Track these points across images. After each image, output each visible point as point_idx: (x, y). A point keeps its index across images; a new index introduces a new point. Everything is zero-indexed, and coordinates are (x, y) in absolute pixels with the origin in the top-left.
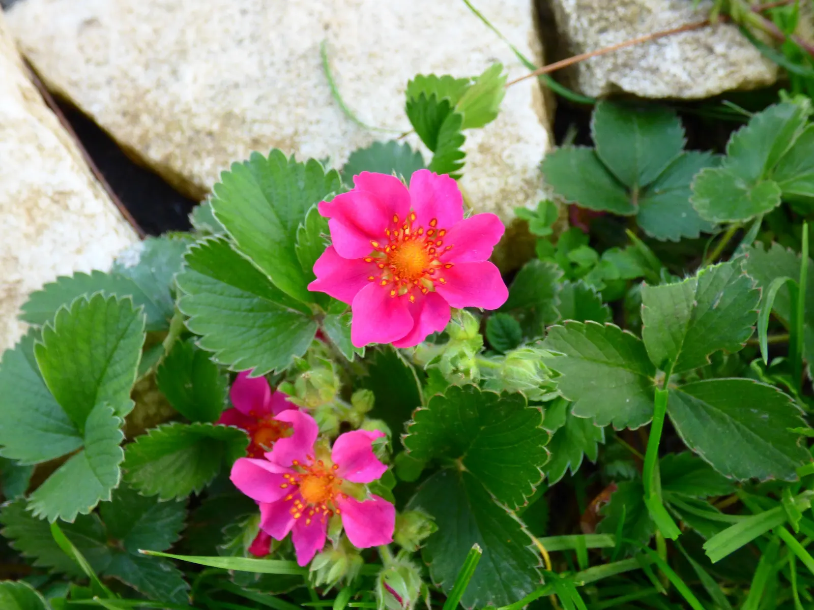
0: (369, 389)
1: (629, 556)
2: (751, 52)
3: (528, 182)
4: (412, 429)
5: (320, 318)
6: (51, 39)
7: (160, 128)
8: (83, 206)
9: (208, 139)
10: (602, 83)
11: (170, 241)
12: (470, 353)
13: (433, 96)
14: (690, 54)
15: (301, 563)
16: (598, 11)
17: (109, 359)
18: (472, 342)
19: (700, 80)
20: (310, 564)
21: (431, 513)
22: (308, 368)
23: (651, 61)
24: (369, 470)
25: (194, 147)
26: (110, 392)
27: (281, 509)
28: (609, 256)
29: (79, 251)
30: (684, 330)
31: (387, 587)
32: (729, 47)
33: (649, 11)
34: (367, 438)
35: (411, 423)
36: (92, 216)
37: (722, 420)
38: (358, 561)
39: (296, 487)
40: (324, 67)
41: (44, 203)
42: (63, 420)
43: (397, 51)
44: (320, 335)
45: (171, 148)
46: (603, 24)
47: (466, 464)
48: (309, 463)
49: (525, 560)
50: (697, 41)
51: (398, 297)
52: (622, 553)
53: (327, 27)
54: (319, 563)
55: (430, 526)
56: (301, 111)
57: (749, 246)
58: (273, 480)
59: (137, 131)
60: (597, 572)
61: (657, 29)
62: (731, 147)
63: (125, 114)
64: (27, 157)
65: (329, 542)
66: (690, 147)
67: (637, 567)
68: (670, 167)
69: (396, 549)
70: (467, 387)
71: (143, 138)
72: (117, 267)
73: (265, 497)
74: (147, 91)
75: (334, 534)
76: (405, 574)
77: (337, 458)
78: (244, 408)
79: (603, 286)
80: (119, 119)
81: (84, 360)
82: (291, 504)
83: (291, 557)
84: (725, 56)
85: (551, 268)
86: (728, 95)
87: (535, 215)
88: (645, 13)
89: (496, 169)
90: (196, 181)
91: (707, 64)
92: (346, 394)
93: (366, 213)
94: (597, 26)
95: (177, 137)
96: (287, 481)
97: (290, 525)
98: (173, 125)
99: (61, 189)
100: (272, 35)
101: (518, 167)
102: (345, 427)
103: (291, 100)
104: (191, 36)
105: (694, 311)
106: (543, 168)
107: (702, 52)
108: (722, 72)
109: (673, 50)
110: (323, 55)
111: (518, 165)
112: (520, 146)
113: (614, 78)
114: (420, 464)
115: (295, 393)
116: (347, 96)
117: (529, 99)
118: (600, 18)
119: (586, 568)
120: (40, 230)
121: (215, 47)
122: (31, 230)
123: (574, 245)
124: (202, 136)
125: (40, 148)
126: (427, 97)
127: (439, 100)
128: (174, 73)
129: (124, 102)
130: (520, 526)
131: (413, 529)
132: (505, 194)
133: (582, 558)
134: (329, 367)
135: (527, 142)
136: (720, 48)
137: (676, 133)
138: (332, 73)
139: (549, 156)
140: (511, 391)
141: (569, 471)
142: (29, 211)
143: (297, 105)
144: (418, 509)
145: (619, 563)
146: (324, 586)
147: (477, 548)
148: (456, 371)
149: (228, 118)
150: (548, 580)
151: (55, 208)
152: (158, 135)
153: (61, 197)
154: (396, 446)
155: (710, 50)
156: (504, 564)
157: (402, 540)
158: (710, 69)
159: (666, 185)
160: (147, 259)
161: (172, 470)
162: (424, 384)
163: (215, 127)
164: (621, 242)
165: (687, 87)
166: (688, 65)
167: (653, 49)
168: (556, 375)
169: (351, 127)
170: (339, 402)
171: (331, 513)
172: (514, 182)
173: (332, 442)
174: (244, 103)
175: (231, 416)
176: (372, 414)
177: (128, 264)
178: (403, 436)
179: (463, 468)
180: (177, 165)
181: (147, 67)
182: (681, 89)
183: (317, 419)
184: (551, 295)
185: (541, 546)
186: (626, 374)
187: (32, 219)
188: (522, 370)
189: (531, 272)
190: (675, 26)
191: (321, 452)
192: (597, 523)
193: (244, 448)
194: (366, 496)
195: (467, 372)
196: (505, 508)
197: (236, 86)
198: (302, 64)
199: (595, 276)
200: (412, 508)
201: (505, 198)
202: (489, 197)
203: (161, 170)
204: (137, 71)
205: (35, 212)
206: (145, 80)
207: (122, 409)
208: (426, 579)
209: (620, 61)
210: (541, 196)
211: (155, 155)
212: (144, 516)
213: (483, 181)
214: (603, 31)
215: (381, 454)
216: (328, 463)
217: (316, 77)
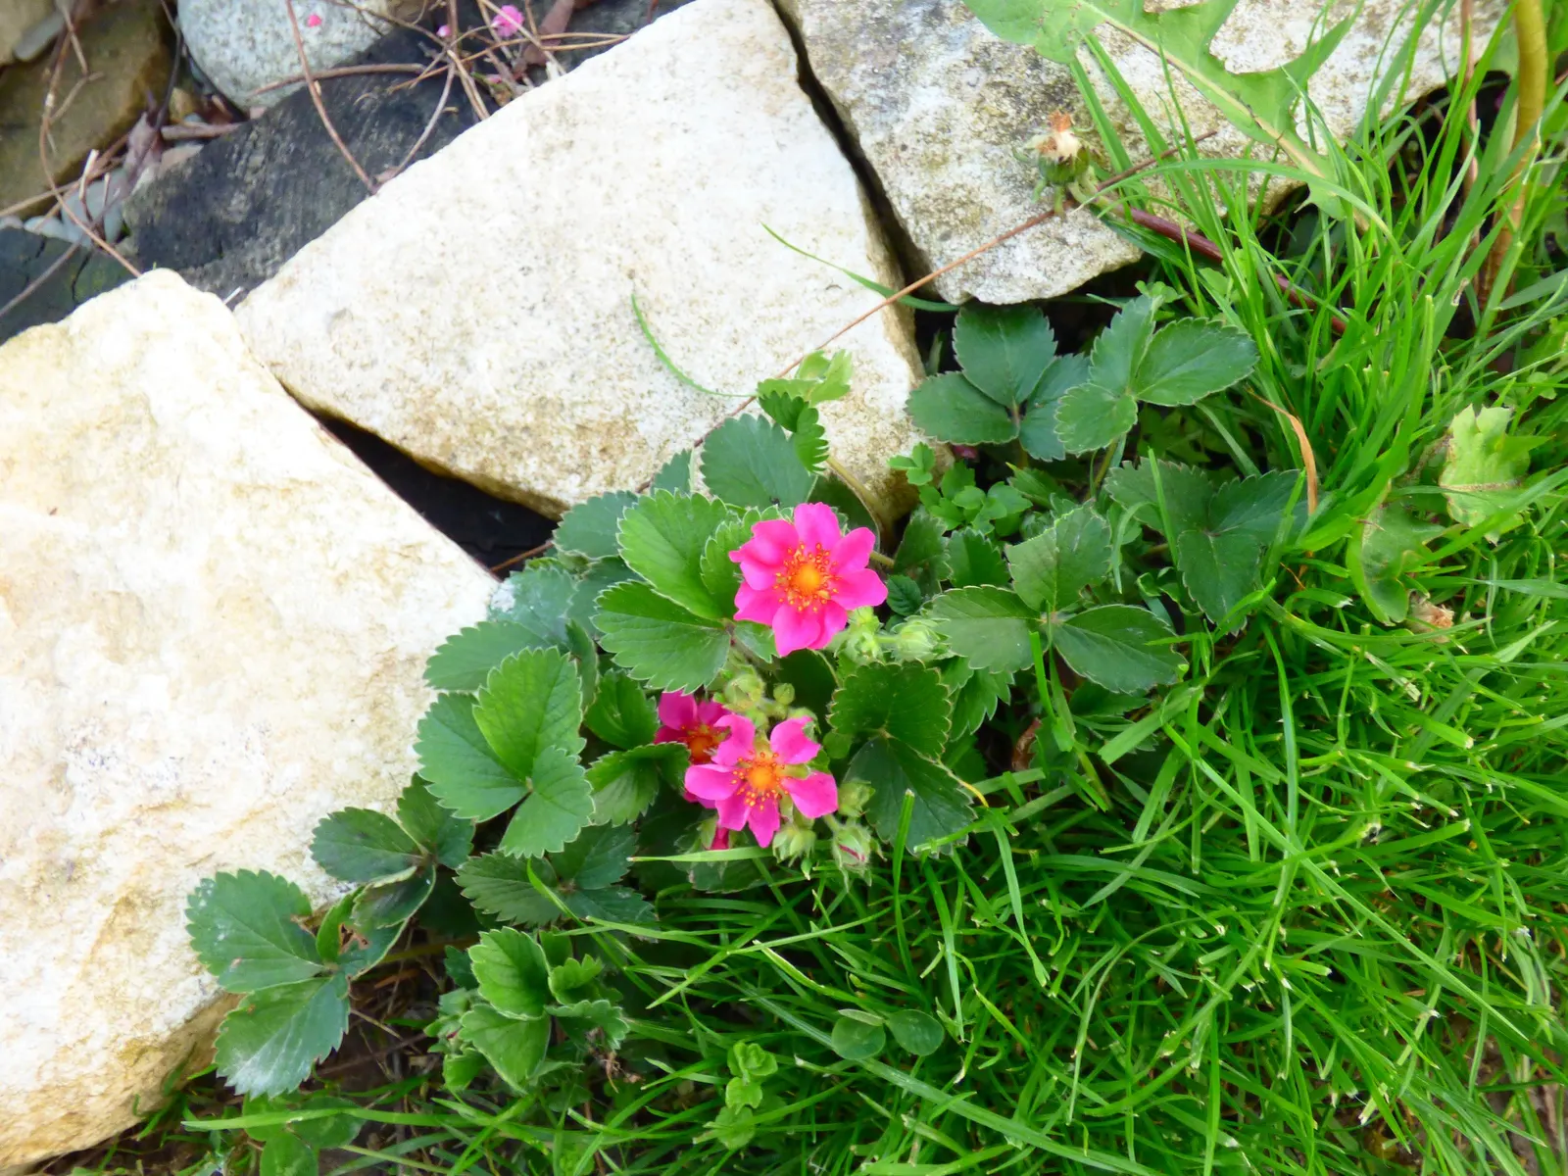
0: (788, 682)
1: (1062, 784)
2: (1106, 234)
3: (897, 426)
4: (834, 709)
5: (731, 629)
6: (298, 345)
7: (463, 431)
8: (437, 556)
9: (524, 436)
10: (957, 294)
11: (535, 572)
12: (869, 636)
13: (786, 394)
14: (1043, 251)
15: (763, 845)
16: (937, 215)
17: (545, 706)
18: (870, 625)
19: (1058, 277)
20: (771, 845)
21: (866, 779)
22: (732, 677)
23: (1001, 267)
24: (804, 752)
25: (510, 448)
26: (554, 736)
27: (736, 803)
28: (997, 491)
29: (448, 605)
30: (1055, 574)
31: (841, 847)
32: (1082, 234)
33: (990, 210)
34: (797, 725)
35: (833, 704)
36: (451, 564)
37: (1104, 643)
38: (811, 836)
39: (744, 781)
40: (641, 324)
41: (393, 560)
42: (501, 774)
43: (721, 293)
44: (733, 643)
45: (483, 454)
46: (944, 229)
47: (891, 732)
48: (751, 757)
49: (955, 800)
50: (1047, 234)
51: (805, 610)
52: (1054, 783)
53: (631, 275)
54: (779, 841)
55: (867, 790)
56: (626, 383)
57: (1117, 468)
58: (723, 779)
59: (436, 440)
60: (1036, 805)
61: (1002, 230)
62: (1095, 355)
63: (416, 422)
64: (358, 514)
65: (783, 821)
66: (1061, 351)
67: (1071, 792)
68: (1044, 377)
69: (843, 819)
70: (873, 664)
71: (445, 446)
72: (495, 613)
73: (718, 796)
74: (436, 391)
75: (788, 812)
76: (855, 833)
77: (775, 748)
78: (675, 724)
79: (992, 528)
80: (409, 429)
81: (521, 713)
82: (743, 796)
83: (753, 842)
84: (1079, 245)
85: (935, 521)
86: (1089, 286)
87: (910, 462)
88: (986, 213)
89: (861, 415)
90: (523, 487)
91: (1062, 258)
92: (769, 694)
93: (766, 550)
94: (939, 232)
95: (487, 439)
96: (736, 777)
97: (746, 814)
98: (477, 426)
99: (409, 542)
100: (569, 295)
101: (883, 412)
102: (774, 721)
103: (611, 372)
104: (469, 311)
105: (1058, 556)
106: (910, 409)
107: (1056, 245)
108: (1079, 264)
109: (1023, 249)
110: (636, 310)
111: (883, 406)
112: (882, 385)
113: (967, 288)
114: (848, 741)
115: (727, 701)
116: (676, 357)
117: (881, 328)
118: (940, 223)
119: (1024, 804)
120: (398, 592)
121: (503, 321)
122: (388, 592)
123: (959, 486)
124: (517, 433)
125: (368, 501)
126: (780, 395)
127: (792, 397)
128: (463, 362)
129: (410, 408)
130: (945, 773)
131: (854, 796)
132: (876, 443)
133: (1017, 794)
134: (750, 672)
135: (888, 381)
136: (1072, 239)
137: (1044, 336)
138: (652, 331)
139: (914, 392)
140: (909, 660)
141: (986, 717)
142: (379, 572)
143: (621, 377)
144: (855, 779)
145: (1055, 792)
146: (787, 860)
147: (910, 793)
148: (861, 654)
149: (542, 404)
150: (982, 814)
151: (406, 564)
152: (462, 441)
153: (410, 551)
154: (824, 727)
155: (1064, 242)
156: (941, 810)
157: (846, 810)
158: (1066, 263)
159: (1045, 397)
160: (521, 596)
161: (616, 797)
162: (836, 666)
163: (530, 419)
164: (1004, 475)
165: (1045, 287)
166: (1042, 264)
167: (1002, 252)
168: (943, 638)
169: (689, 393)
170: (766, 701)
171: (780, 797)
172: (884, 427)
173: (769, 735)
174: (556, 383)
175: (667, 734)
176: (796, 704)
177: (505, 608)
178: (829, 716)
179: (888, 735)
180: (496, 472)
181: (425, 360)
182: (1040, 291)
183: (749, 717)
184: (941, 551)
185: (977, 790)
186: (1015, 622)
187: (385, 580)
188: (916, 641)
189: (918, 526)
190: (1020, 223)
191: (760, 745)
192: (1028, 760)
193: (686, 759)
194: (808, 773)
195: (869, 653)
196: (930, 760)
197: (542, 365)
198: (613, 325)
199: (982, 519)
200: (848, 780)
201: (877, 447)
202: (859, 450)
203: (474, 480)
204: (416, 367)
205: (385, 571)
206: (430, 378)
207: (573, 748)
208: (875, 835)
209: (970, 270)
210: (915, 439)
211: (465, 465)
212: (593, 849)
213: (850, 432)
214: (945, 237)
215: (811, 737)
216: (769, 755)
217: (634, 339)
